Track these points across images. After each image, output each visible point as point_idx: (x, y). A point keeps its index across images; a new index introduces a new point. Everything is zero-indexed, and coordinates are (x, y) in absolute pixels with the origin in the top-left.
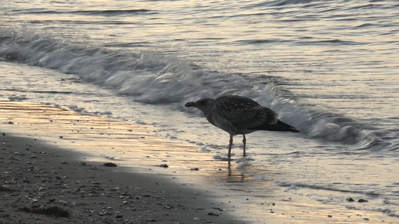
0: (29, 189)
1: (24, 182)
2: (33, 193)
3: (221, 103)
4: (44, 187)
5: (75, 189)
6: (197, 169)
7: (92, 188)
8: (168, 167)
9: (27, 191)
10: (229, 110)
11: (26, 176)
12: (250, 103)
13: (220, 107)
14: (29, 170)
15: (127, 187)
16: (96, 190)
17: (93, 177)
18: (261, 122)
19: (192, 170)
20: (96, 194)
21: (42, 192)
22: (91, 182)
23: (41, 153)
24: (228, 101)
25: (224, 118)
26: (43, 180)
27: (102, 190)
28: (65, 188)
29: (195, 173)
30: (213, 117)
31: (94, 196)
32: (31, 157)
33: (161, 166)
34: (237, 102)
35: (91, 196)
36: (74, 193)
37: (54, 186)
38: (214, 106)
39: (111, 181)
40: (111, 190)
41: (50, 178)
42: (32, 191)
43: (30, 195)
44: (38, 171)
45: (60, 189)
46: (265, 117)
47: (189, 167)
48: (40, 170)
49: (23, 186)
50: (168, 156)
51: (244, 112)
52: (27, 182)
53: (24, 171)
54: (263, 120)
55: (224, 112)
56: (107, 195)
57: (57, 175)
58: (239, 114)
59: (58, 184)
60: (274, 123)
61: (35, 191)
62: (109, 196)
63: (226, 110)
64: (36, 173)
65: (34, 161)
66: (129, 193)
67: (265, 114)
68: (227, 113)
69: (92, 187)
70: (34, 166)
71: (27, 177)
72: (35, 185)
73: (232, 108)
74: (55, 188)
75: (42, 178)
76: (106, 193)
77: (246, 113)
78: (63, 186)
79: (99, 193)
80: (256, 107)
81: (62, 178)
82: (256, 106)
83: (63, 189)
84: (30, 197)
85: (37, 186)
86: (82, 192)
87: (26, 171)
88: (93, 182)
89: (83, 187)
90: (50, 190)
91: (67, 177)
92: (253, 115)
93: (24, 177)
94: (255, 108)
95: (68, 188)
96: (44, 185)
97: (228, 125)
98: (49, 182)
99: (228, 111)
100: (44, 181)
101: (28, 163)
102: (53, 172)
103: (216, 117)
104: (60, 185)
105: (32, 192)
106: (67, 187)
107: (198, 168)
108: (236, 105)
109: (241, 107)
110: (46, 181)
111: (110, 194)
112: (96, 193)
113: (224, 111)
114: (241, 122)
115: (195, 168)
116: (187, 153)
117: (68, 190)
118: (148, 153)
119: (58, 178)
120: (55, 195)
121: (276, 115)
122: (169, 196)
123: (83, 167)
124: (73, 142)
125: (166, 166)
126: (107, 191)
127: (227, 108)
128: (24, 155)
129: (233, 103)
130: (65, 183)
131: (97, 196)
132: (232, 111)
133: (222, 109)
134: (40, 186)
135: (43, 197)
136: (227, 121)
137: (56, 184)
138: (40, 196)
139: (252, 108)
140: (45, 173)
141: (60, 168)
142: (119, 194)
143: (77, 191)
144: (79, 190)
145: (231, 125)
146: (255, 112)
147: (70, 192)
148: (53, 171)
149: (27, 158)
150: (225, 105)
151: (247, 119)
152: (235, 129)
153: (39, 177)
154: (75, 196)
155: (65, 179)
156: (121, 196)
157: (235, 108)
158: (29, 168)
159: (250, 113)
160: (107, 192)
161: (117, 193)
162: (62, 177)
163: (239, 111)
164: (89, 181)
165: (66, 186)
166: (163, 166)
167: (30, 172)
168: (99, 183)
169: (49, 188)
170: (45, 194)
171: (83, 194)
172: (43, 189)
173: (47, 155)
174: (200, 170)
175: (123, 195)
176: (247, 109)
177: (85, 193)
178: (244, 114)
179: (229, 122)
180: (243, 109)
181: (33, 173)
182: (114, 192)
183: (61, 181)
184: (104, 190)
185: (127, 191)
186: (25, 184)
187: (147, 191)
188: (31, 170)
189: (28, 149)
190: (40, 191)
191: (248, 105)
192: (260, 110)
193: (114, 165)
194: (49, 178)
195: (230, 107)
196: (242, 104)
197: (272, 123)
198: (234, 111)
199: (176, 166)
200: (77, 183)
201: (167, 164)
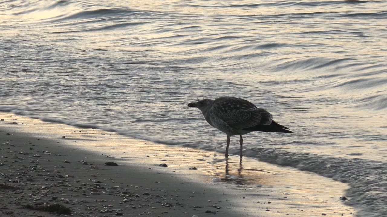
0: (32, 188)
1: (28, 180)
2: (36, 191)
3: (218, 104)
4: (46, 185)
5: (77, 188)
6: (195, 169)
7: (93, 186)
8: (167, 166)
9: (30, 189)
10: (226, 111)
11: (30, 175)
12: (246, 105)
13: (217, 108)
14: (32, 169)
15: (127, 186)
16: (97, 188)
17: (95, 176)
18: (256, 123)
19: (190, 169)
20: (98, 193)
21: (45, 190)
22: (92, 180)
23: (44, 152)
24: (225, 103)
25: (220, 119)
26: (46, 178)
27: (103, 188)
28: (67, 186)
29: (193, 172)
30: (211, 118)
31: (95, 194)
32: (34, 156)
33: (161, 165)
34: (234, 103)
35: (92, 194)
36: (76, 192)
37: (56, 184)
38: (212, 107)
39: (112, 179)
40: (112, 189)
41: (53, 176)
42: (35, 189)
43: (33, 193)
44: (41, 169)
45: (63, 187)
46: (260, 118)
47: (187, 166)
48: (43, 169)
49: (27, 184)
50: (167, 156)
51: (239, 113)
52: (30, 180)
53: (28, 170)
54: (257, 121)
55: (221, 113)
56: (107, 193)
57: (59, 174)
58: (234, 115)
59: (60, 183)
60: (268, 124)
61: (38, 190)
62: (110, 195)
63: (222, 111)
64: (39, 172)
65: (37, 160)
66: (129, 191)
67: (260, 115)
68: (224, 114)
69: (93, 185)
70: (37, 164)
71: (30, 176)
72: (38, 183)
73: (228, 109)
74: (58, 187)
75: (45, 176)
76: (107, 192)
77: (241, 114)
78: (65, 184)
79: (99, 192)
80: (251, 109)
81: (64, 177)
82: (251, 107)
83: (65, 187)
84: (33, 195)
85: (41, 184)
86: (83, 190)
87: (29, 170)
88: (94, 181)
89: (85, 185)
90: (53, 188)
91: (69, 176)
92: (248, 116)
93: (27, 176)
94: (250, 109)
95: (70, 186)
96: (47, 183)
97: (225, 126)
98: (51, 180)
99: (224, 112)
100: (47, 180)
101: (32, 162)
102: (55, 171)
103: (213, 118)
104: (63, 183)
105: (36, 190)
106: (70, 185)
107: (196, 167)
108: (232, 106)
109: (237, 108)
110: (48, 180)
111: (111, 192)
112: (97, 191)
113: (221, 112)
114: (236, 122)
115: (194, 167)
116: (186, 153)
117: (70, 188)
118: (148, 153)
119: (61, 177)
120: (57, 193)
121: (271, 116)
122: (168, 194)
123: (85, 166)
124: (76, 142)
125: (165, 165)
126: (108, 189)
127: (223, 109)
128: (28, 154)
129: (230, 104)
130: (67, 181)
131: (98, 194)
132: (229, 113)
133: (219, 110)
134: (43, 184)
135: (46, 195)
136: (223, 121)
137: (58, 183)
138: (43, 194)
139: (248, 109)
140: (48, 171)
141: (62, 167)
142: (120, 192)
143: (79, 190)
144: (81, 188)
145: (227, 125)
146: (250, 113)
147: (72, 190)
148: (56, 170)
149: (30, 157)
150: (222, 107)
151: (242, 120)
152: (231, 129)
153: (42, 175)
154: (77, 194)
155: (67, 177)
156: (122, 194)
157: (231, 109)
158: (33, 167)
159: (246, 114)
160: (108, 190)
161: (117, 192)
162: (65, 176)
163: (235, 112)
164: (90, 180)
165: (69, 184)
166: (162, 165)
167: (33, 170)
168: (100, 181)
169: (52, 186)
170: (47, 192)
171: (85, 192)
172: (46, 187)
173: (49, 154)
174: (198, 169)
175: (123, 193)
176: (243, 110)
177: (87, 191)
178: (240, 115)
179: (225, 123)
180: (238, 110)
181: (36, 171)
182: (115, 190)
183: (63, 179)
184: (105, 188)
185: (127, 189)
186: (28, 182)
187: (147, 189)
188: (34, 169)
189: (31, 149)
190: (43, 189)
191: (245, 106)
192: (255, 111)
193: (115, 165)
194: (51, 176)
195: (227, 109)
196: (238, 106)
197: (266, 124)
198: (230, 112)
199: (175, 166)
200: (78, 181)
201: (166, 164)
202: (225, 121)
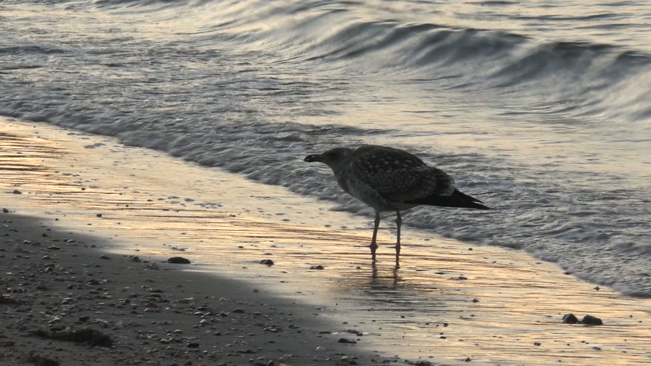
0: (46, 300)
1: (39, 288)
2: (52, 307)
3: (362, 159)
4: (70, 296)
5: (122, 301)
6: (320, 268)
7: (150, 298)
8: (273, 264)
9: (43, 303)
10: (375, 171)
11: (41, 280)
12: (409, 161)
13: (360, 165)
14: (47, 269)
15: (207, 297)
16: (155, 301)
17: (151, 281)
18: (427, 192)
19: (312, 268)
20: (157, 309)
21: (68, 305)
22: (147, 288)
23: (66, 241)
24: (373, 157)
25: (366, 183)
26: (69, 285)
27: (166, 301)
28: (104, 298)
29: (317, 273)
31: (152, 311)
32: (49, 249)
33: (262, 262)
34: (389, 158)
35: (147, 311)
36: (120, 307)
37: (86, 295)
39: (181, 287)
40: (180, 302)
41: (82, 282)
42: (51, 303)
43: (48, 310)
44: (61, 270)
45: (97, 300)
46: (434, 184)
47: (307, 264)
48: (64, 270)
49: (38, 294)
50: (274, 246)
51: (399, 175)
52: (43, 288)
53: (38, 271)
54: (429, 188)
55: (366, 174)
56: (173, 310)
57: (91, 278)
58: (390, 178)
59: (94, 293)
60: (448, 194)
61: (56, 304)
62: (177, 312)
63: (369, 171)
64: (58, 275)
65: (55, 255)
66: (210, 306)
67: (433, 178)
68: (372, 175)
69: (149, 296)
70: (55, 262)
71: (43, 281)
72: (56, 293)
73: (380, 168)
74: (89, 299)
75: (68, 282)
76: (172, 308)
77: (402, 177)
78: (102, 296)
79: (160, 308)
80: (419, 167)
81: (100, 283)
82: (419, 166)
83: (101, 300)
84: (47, 313)
85: (61, 294)
86: (133, 305)
87: (41, 271)
88: (151, 289)
89: (135, 296)
90: (81, 302)
91: (109, 281)
92: (414, 180)
93: (38, 281)
94: (417, 169)
95: (110, 299)
96: (71, 294)
97: (373, 196)
98: (79, 289)
99: (372, 173)
100: (71, 288)
101: (46, 259)
102: (86, 273)
103: (353, 182)
104: (98, 293)
105: (51, 305)
106: (109, 296)
107: (322, 266)
108: (386, 163)
109: (395, 167)
110: (74, 287)
111: (180, 308)
112: (156, 307)
113: (366, 172)
114: (393, 190)
115: (318, 265)
117: (111, 301)
118: (241, 242)
119: (94, 282)
120: (88, 310)
121: (451, 181)
122: (275, 311)
123: (135, 264)
124: (119, 223)
125: (270, 263)
126: (174, 303)
127: (371, 167)
128: (38, 244)
129: (382, 159)
130: (105, 290)
131: (158, 311)
132: (380, 173)
133: (364, 168)
134: (64, 295)
135: (70, 313)
136: (370, 188)
137: (91, 293)
138: (65, 312)
139: (413, 168)
140: (72, 274)
141: (97, 266)
142: (194, 308)
143: (125, 304)
144: (128, 302)
145: (377, 195)
146: (417, 175)
147: (113, 305)
148: (86, 271)
149: (42, 250)
150: (369, 163)
151: (404, 186)
152: (384, 201)
153: (62, 280)
154: (122, 312)
155: (105, 283)
156: (197, 312)
157: (386, 168)
158: (48, 266)
159: (410, 177)
160: (174, 305)
161: (190, 307)
162: (101, 281)
163: (391, 173)
164: (144, 287)
165: (107, 295)
166: (265, 262)
167: (48, 271)
168: (160, 289)
169: (79, 299)
170: (72, 308)
171: (135, 308)
172: (70, 300)
173: (75, 245)
174: (326, 268)
175: (200, 310)
176: (405, 170)
177: (138, 306)
178: (400, 178)
179: (374, 190)
180: (398, 170)
181: (53, 274)
182: (185, 305)
183: (98, 287)
184: (169, 302)
185: (206, 304)
186: (39, 292)
187: (240, 304)
188: (50, 270)
189: (44, 235)
190: (64, 303)
191: (408, 164)
192: (425, 173)
193: (186, 261)
194: (78, 282)
195: (377, 166)
196: (397, 162)
197: (445, 194)
198: (382, 173)
199: (288, 263)
200: (124, 290)
201: (272, 259)
202: (373, 187)
